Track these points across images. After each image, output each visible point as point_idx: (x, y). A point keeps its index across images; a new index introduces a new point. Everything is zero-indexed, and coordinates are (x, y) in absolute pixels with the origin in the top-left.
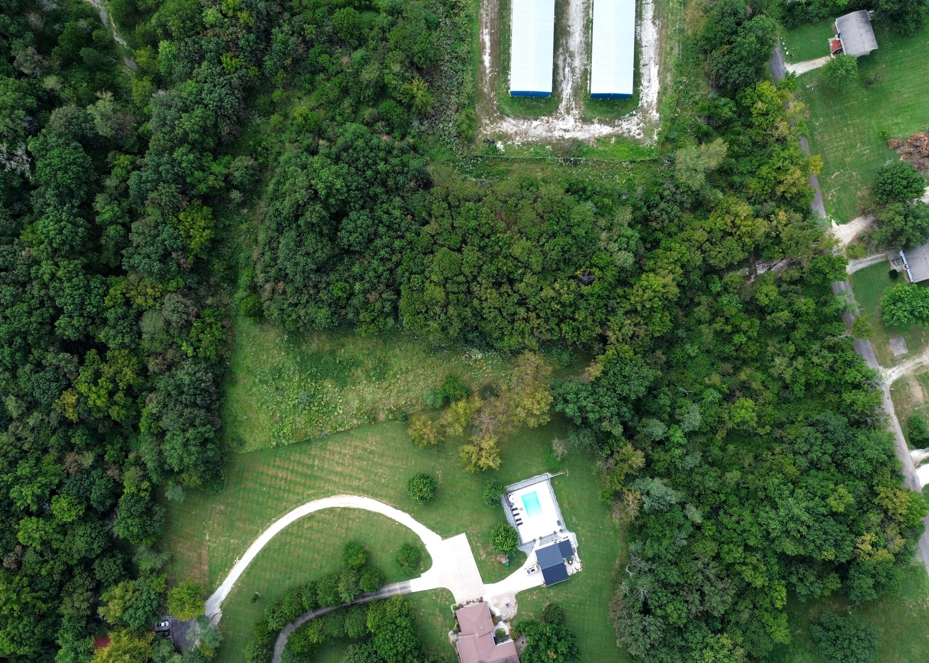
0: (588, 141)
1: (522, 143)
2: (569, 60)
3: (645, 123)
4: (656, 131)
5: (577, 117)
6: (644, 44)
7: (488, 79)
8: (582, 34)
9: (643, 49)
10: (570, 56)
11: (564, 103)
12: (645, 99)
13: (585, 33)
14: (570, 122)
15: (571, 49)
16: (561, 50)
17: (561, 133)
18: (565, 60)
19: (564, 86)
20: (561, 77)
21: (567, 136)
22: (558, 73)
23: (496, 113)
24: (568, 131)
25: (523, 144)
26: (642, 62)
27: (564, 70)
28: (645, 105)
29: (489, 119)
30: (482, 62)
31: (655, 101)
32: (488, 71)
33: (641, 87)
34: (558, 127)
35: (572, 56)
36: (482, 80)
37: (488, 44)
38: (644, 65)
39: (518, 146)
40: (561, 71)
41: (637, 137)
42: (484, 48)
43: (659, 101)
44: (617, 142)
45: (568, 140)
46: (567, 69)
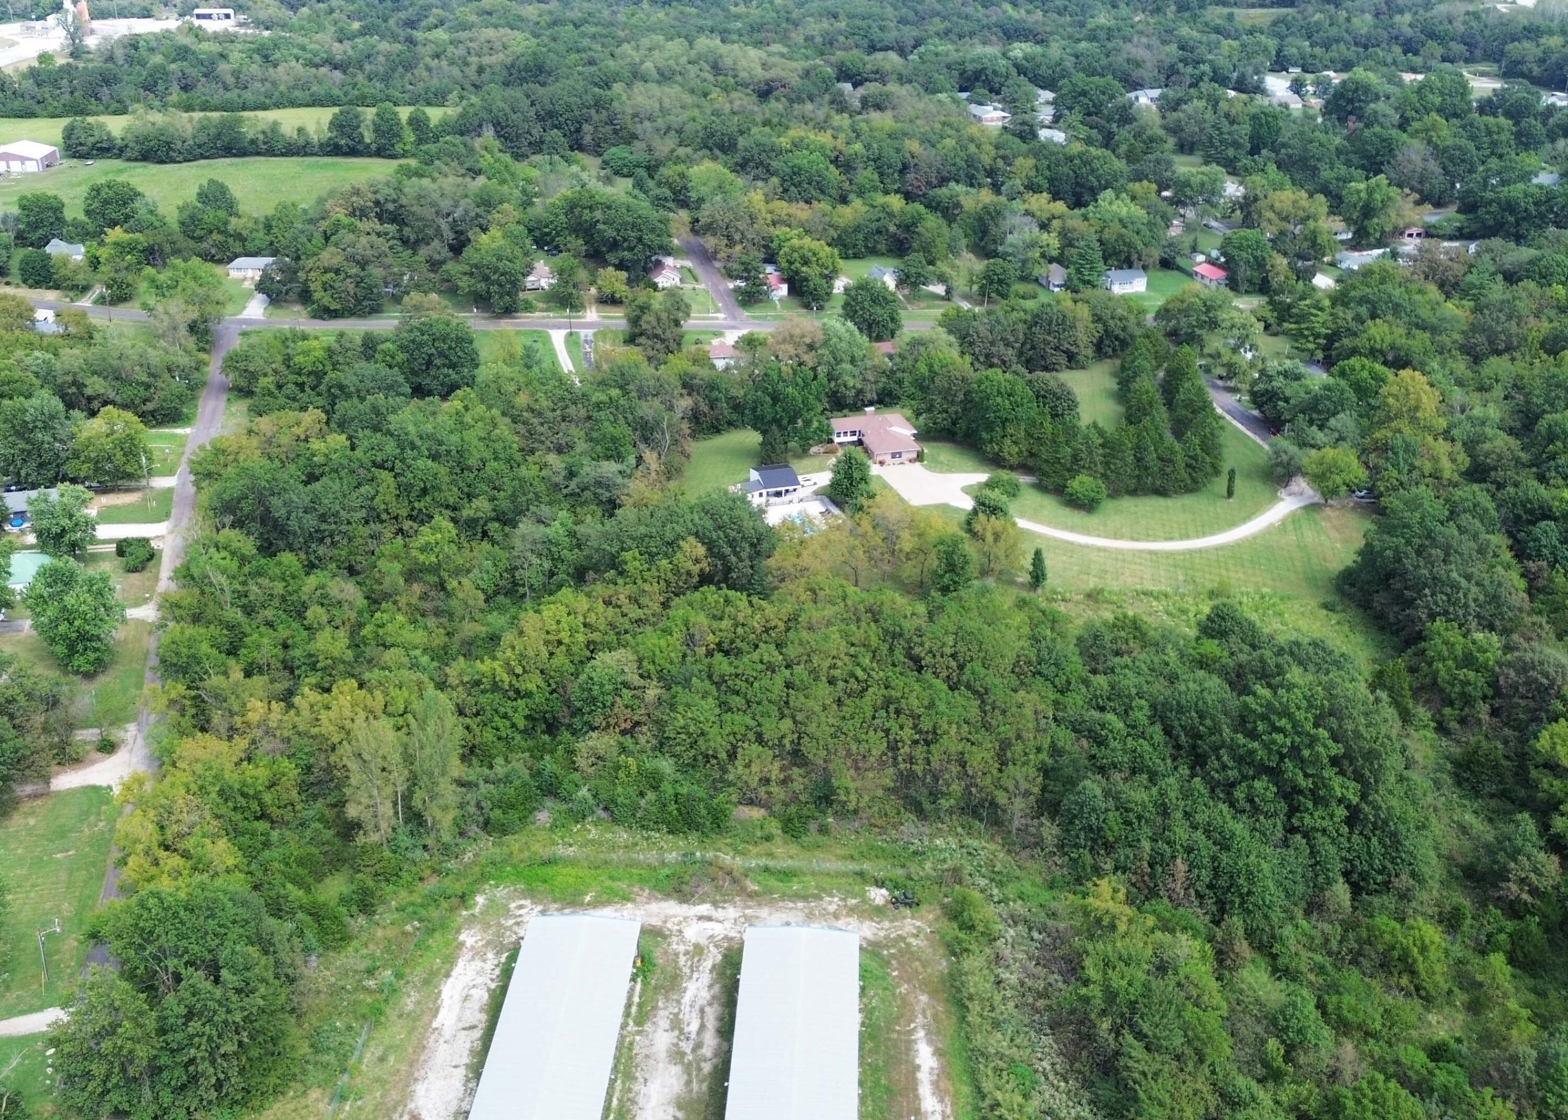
0: (649, 899)
1: (821, 899)
2: (687, 1047)
3: (499, 925)
4: (477, 910)
5: (675, 939)
6: (462, 1071)
7: (920, 1019)
8: (641, 1100)
9: (466, 1060)
10: (683, 1054)
11: (708, 964)
12: (489, 966)
13: (633, 1102)
14: (694, 932)
15: (677, 1069)
16: (707, 1068)
17: (719, 914)
18: (698, 1046)
19: (705, 995)
20: (712, 1013)
21: (705, 909)
22: (720, 1019)
23: (893, 956)
24: (700, 918)
25: (818, 898)
26: (478, 1033)
27: (702, 1027)
28: (490, 955)
29: (908, 945)
30: (939, 1053)
31: (461, 963)
32: (921, 1034)
33: (493, 986)
34: (728, 925)
35: (676, 1055)
36: (935, 1016)
37: (925, 1090)
38: (473, 1027)
39: (831, 895)
40: (711, 1024)
41: (527, 902)
42: (936, 1084)
43: (450, 961)
44: (580, 893)
45: (703, 902)
46: (694, 1027)
